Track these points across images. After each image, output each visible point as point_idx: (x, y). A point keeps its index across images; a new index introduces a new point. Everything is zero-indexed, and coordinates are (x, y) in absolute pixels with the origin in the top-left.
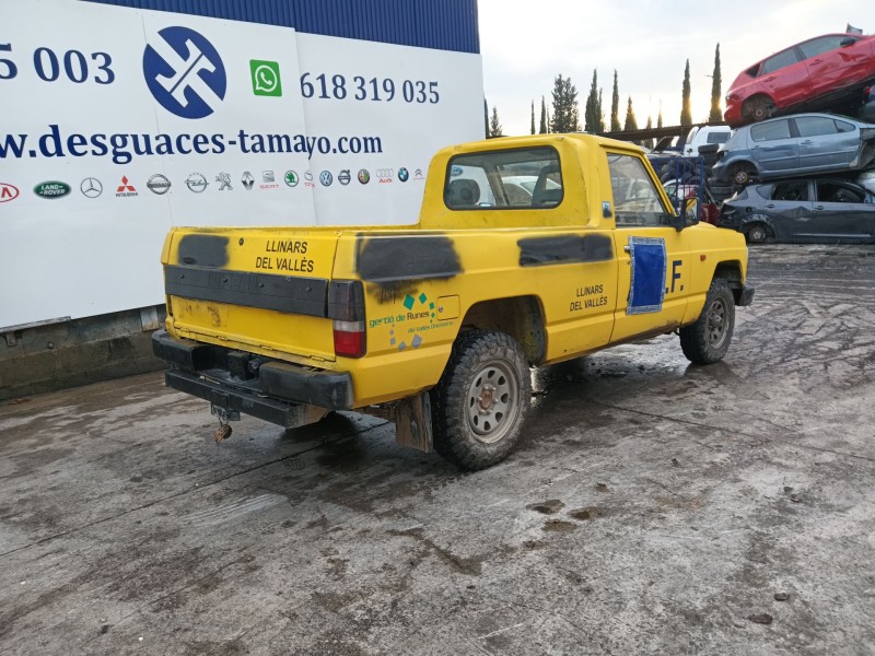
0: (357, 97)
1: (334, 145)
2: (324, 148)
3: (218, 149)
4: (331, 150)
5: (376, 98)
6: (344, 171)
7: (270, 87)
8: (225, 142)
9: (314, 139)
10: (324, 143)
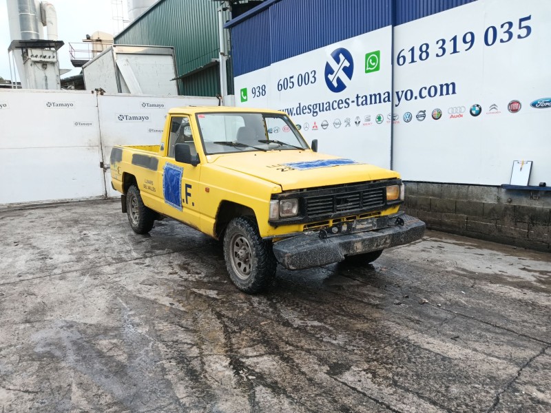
0: (437, 55)
1: (416, 94)
2: (409, 97)
3: (347, 106)
4: (414, 98)
5: (455, 51)
6: (421, 111)
7: (373, 66)
8: (349, 102)
9: (403, 92)
10: (409, 93)
